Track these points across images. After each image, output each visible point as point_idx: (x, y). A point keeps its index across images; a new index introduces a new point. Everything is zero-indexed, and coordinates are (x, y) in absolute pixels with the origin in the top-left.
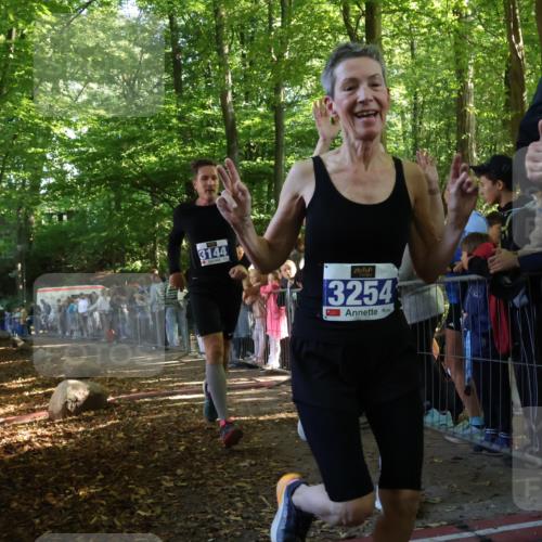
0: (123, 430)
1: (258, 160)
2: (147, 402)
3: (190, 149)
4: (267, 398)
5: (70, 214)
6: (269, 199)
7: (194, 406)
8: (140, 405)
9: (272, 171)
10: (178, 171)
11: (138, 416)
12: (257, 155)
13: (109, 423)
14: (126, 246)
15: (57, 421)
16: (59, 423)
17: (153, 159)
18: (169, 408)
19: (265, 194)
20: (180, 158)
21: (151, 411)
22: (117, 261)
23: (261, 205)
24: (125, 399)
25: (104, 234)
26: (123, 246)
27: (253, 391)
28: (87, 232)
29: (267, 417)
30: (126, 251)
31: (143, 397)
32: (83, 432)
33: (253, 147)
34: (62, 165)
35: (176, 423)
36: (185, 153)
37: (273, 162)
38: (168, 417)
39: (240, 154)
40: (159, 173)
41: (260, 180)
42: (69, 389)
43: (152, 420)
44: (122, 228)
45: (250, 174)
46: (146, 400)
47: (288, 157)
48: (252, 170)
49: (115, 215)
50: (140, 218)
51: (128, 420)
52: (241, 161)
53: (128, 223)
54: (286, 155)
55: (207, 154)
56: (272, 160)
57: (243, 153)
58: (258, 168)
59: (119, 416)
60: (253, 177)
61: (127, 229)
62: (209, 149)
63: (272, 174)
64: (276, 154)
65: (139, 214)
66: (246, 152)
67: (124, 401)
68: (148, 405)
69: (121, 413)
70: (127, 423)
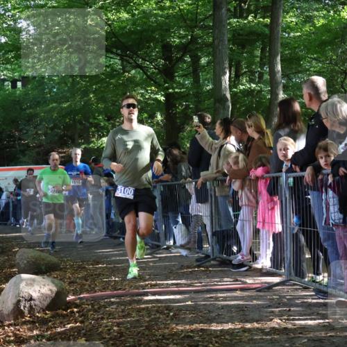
0: (85, 335)
1: (250, 18)
2: (113, 303)
4: (255, 302)
5: (25, 80)
6: (262, 65)
7: (169, 309)
8: (105, 306)
9: (267, 31)
10: (153, 32)
11: (102, 318)
12: (249, 12)
13: (69, 326)
14: (91, 120)
15: (7, 323)
16: (9, 325)
17: (125, 15)
18: (139, 310)
19: (258, 59)
20: (156, 15)
22: (80, 137)
23: (252, 73)
24: (87, 299)
25: (65, 105)
26: (87, 119)
27: (238, 293)
28: (46, 102)
29: (256, 325)
30: (92, 125)
31: (109, 297)
32: (38, 336)
34: (15, 21)
35: (148, 328)
36: (162, 8)
37: (268, 21)
38: (137, 321)
39: (229, 10)
40: (131, 32)
41: (252, 43)
42: (23, 285)
43: (118, 325)
44: (85, 98)
45: (239, 35)
46: (112, 300)
47: (288, 13)
48: (241, 30)
49: (79, 83)
50: (107, 86)
51: (91, 323)
52: (229, 19)
53: (94, 92)
54: (284, 11)
55: (188, 10)
56: (267, 17)
57: (232, 9)
58: (249, 27)
59: (80, 319)
60: (244, 39)
61: (93, 99)
62: (191, 4)
63: (267, 35)
64: (272, 10)
65: (106, 82)
66: (235, 8)
67: (87, 301)
68: (115, 306)
69: (82, 315)
70: (90, 326)
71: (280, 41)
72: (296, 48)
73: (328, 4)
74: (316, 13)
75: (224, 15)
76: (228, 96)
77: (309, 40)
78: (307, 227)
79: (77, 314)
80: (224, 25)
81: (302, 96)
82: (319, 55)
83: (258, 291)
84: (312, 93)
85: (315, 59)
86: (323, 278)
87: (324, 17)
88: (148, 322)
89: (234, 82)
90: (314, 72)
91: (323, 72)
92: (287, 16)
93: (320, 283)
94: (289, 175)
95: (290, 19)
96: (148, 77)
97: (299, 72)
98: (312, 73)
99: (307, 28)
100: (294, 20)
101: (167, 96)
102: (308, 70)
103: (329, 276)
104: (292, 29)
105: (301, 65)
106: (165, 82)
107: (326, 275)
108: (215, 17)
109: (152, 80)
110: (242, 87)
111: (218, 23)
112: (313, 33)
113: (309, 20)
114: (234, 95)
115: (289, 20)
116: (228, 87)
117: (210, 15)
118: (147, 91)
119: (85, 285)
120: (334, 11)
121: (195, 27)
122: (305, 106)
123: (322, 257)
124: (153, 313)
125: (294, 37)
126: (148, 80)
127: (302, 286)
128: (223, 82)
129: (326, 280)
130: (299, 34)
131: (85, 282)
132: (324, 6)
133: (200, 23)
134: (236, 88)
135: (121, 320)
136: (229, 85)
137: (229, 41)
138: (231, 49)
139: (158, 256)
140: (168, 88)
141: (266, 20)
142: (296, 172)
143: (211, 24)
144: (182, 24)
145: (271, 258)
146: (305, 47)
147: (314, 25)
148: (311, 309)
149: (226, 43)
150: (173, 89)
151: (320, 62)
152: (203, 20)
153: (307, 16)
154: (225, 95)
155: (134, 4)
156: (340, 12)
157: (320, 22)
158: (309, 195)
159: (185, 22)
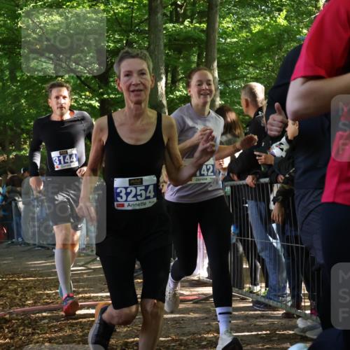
1: (186, 23)
2: (44, 318)
3: (102, 7)
4: (192, 315)
8: (36, 320)
9: (203, 36)
11: (33, 334)
12: (185, 17)
14: (22, 127)
18: (72, 325)
19: (195, 65)
21: (50, 328)
22: (11, 143)
26: (18, 125)
30: (23, 131)
31: (41, 311)
33: (181, 7)
37: (204, 26)
38: (70, 336)
39: (165, 15)
41: (189, 48)
43: (50, 340)
44: (17, 104)
45: (175, 40)
46: (44, 314)
47: (224, 19)
48: (178, 35)
49: (9, 87)
50: (40, 91)
51: (21, 339)
52: (165, 24)
53: (25, 97)
54: (220, 17)
55: (123, 14)
56: (204, 22)
57: (168, 14)
58: (186, 32)
59: (10, 335)
60: (180, 44)
61: (24, 104)
62: (126, 8)
63: (203, 40)
64: (208, 15)
65: (39, 87)
66: (171, 12)
67: (17, 315)
68: (46, 321)
69: (12, 331)
70: (20, 342)
71: (217, 47)
72: (233, 54)
73: (264, 10)
74: (252, 19)
75: (160, 19)
76: (165, 102)
77: (246, 46)
78: (244, 237)
79: (6, 330)
80: (160, 30)
81: (239, 103)
82: (256, 61)
83: (194, 303)
84: (249, 99)
85: (251, 65)
86: (261, 289)
87: (260, 23)
88: (81, 336)
89: (171, 88)
90: (251, 78)
91: (261, 78)
92: (224, 22)
93: (257, 294)
94: (226, 183)
95: (227, 24)
96: (82, 82)
97: (237, 78)
98: (249, 79)
99: (244, 34)
100: (230, 25)
101: (102, 102)
102: (245, 76)
103: (267, 286)
104: (229, 35)
105: (238, 72)
106: (100, 88)
107: (264, 285)
108: (151, 21)
109: (86, 85)
110: (178, 93)
111: (154, 28)
112: (250, 39)
113: (246, 26)
114: (170, 102)
115: (225, 25)
116: (164, 93)
117: (146, 20)
118: (81, 96)
119: (15, 299)
120: (271, 18)
121: (131, 31)
122: (243, 113)
123: (260, 267)
124: (87, 327)
125: (231, 43)
126: (82, 85)
127: (239, 297)
128: (159, 89)
129: (263, 290)
130: (235, 40)
131: (14, 295)
132: (260, 12)
133: (135, 27)
134: (172, 94)
135: (53, 335)
136: (166, 91)
137: (165, 45)
138: (167, 55)
139: (93, 267)
140: (103, 94)
141: (202, 25)
142: (233, 180)
143: (147, 29)
144: (118, 28)
145: (208, 269)
146: (242, 53)
147: (250, 31)
148: (248, 321)
149: (162, 48)
150: (108, 94)
151: (257, 68)
152: (138, 24)
153: (243, 22)
154: (161, 101)
155: (67, 6)
156: (276, 18)
157: (256, 29)
158: (246, 203)
159: (120, 26)
